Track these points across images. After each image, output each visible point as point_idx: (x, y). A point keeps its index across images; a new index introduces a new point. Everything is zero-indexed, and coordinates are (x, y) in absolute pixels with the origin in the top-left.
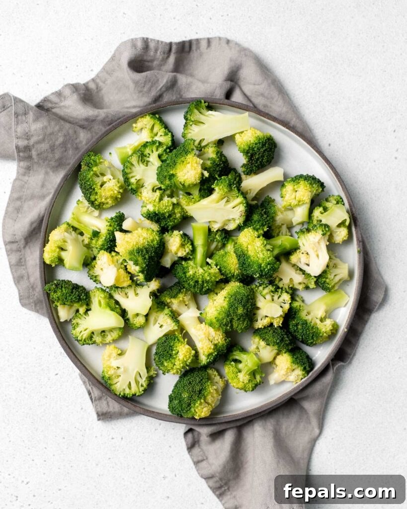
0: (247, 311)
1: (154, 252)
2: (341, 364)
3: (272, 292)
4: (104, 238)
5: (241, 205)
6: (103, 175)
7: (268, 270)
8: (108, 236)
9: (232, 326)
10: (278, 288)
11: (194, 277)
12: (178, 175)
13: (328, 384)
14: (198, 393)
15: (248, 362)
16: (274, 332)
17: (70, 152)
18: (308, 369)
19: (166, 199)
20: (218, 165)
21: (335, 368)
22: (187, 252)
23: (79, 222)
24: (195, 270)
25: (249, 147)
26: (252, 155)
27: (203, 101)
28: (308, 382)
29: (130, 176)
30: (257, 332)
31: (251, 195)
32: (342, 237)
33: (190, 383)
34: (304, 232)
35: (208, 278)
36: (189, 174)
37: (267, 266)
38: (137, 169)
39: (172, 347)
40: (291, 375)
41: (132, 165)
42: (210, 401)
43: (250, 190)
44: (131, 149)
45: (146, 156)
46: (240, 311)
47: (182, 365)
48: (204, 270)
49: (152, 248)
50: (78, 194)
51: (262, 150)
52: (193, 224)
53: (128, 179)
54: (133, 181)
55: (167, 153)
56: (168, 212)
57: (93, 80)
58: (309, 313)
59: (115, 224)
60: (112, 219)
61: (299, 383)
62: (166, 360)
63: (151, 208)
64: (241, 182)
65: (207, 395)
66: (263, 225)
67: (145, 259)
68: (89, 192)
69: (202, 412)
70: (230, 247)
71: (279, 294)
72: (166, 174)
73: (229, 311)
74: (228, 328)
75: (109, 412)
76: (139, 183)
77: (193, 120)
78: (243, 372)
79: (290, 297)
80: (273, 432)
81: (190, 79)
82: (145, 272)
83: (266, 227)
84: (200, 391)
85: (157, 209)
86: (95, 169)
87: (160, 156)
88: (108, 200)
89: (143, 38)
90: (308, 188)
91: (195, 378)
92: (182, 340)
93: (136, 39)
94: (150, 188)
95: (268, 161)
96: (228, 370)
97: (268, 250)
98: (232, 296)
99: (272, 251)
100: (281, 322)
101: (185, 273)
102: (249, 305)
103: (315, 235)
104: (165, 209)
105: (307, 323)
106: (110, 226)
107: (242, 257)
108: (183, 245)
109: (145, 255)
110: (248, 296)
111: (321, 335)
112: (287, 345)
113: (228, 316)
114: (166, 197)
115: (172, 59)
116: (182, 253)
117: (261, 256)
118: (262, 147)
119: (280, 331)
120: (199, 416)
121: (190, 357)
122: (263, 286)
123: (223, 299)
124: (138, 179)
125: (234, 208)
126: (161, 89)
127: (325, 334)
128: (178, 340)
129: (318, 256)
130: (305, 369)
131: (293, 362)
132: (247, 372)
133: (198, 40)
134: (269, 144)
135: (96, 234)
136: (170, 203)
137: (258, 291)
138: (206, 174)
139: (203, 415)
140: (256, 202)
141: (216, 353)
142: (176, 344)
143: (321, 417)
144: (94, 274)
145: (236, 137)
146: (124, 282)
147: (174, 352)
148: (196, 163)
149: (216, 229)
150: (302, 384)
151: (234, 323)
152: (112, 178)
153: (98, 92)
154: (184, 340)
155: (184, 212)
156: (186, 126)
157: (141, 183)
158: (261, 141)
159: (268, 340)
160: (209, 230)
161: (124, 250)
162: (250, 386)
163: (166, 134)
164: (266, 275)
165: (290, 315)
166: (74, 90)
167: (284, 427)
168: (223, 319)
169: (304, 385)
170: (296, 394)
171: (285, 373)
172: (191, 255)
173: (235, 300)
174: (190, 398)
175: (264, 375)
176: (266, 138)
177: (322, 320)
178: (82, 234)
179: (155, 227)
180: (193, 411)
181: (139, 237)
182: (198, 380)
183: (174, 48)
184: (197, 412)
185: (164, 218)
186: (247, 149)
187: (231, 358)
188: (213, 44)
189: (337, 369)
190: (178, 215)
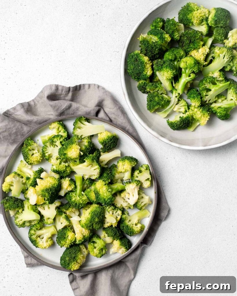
0: (100, 219)
1: (55, 190)
2: (145, 245)
3: (113, 209)
4: (32, 180)
5: (98, 169)
6: (33, 150)
7: (109, 202)
8: (34, 180)
9: (93, 227)
10: (116, 207)
11: (75, 202)
12: (68, 154)
13: (139, 255)
14: (73, 258)
15: (99, 244)
16: (112, 230)
17: (19, 137)
18: (128, 248)
19: (63, 163)
20: (88, 149)
21: (142, 247)
22: (72, 188)
23: (21, 171)
24: (76, 198)
25: (104, 141)
26: (105, 145)
27: (83, 117)
28: (127, 254)
29: (46, 152)
30: (104, 229)
31: (105, 163)
32: (148, 185)
33: (70, 253)
34: (128, 183)
35: (82, 202)
36: (73, 154)
37: (108, 200)
38: (49, 148)
39: (65, 233)
40: (120, 250)
41: (47, 146)
42: (79, 262)
43: (104, 160)
44: (47, 138)
45: (54, 142)
46: (97, 220)
47: (70, 242)
48: (80, 198)
49: (54, 188)
50: (21, 158)
51: (110, 142)
52: (75, 175)
53: (44, 154)
54: (47, 154)
55: (64, 141)
56: (63, 170)
57: (33, 100)
58: (130, 221)
59: (37, 174)
60: (36, 171)
61: (124, 254)
62: (62, 240)
63: (55, 168)
64: (100, 156)
65: (78, 259)
66: (108, 179)
67: (49, 194)
68: (26, 158)
69: (75, 267)
70: (93, 188)
71: (116, 210)
72: (62, 153)
73: (91, 220)
74: (91, 228)
75: (32, 264)
76: (50, 155)
77: (77, 127)
78: (96, 249)
79: (121, 212)
80: (111, 277)
81: (78, 105)
82: (49, 200)
83: (110, 180)
84: (74, 258)
85: (58, 169)
86: (29, 147)
87: (61, 142)
88: (35, 162)
89: (56, 85)
90: (129, 164)
91: (73, 250)
92: (70, 230)
93: (52, 85)
94: (55, 158)
95: (113, 147)
96: (90, 246)
97: (110, 192)
98: (92, 213)
99: (111, 192)
100: (116, 225)
101: (70, 199)
102: (101, 217)
103: (133, 185)
104: (62, 169)
105: (128, 226)
106: (35, 175)
107: (97, 194)
108: (70, 185)
109: (49, 192)
110: (100, 212)
111: (135, 232)
112: (118, 236)
113: (91, 222)
114: (63, 162)
115: (70, 94)
116: (70, 189)
117: (105, 195)
118: (110, 141)
119: (115, 229)
120: (73, 269)
121: (74, 238)
122: (109, 206)
123: (88, 214)
124: (49, 154)
125: (95, 170)
126: (63, 109)
127: (137, 232)
128: (68, 230)
129: (133, 195)
130: (126, 248)
131: (121, 245)
132: (99, 249)
133: (84, 85)
134: (114, 139)
135: (28, 178)
136: (64, 166)
137: (106, 209)
138: (82, 153)
139: (75, 269)
140: (107, 166)
141: (83, 240)
142: (68, 232)
143: (135, 271)
144: (27, 197)
145: (98, 135)
146: (41, 202)
147: (66, 236)
148: (77, 148)
149: (86, 179)
150: (125, 255)
151: (94, 225)
152: (37, 152)
153: (35, 106)
154: (71, 230)
155: (71, 169)
156: (74, 129)
157: (51, 155)
158: (110, 138)
159: (109, 234)
160: (83, 178)
161: (39, 189)
162: (99, 255)
163: (64, 132)
164: (108, 204)
165: (121, 222)
166: (22, 107)
167: (117, 274)
168: (88, 224)
169: (126, 255)
170: (122, 259)
171: (117, 250)
172: (74, 189)
173: (94, 214)
174: (69, 260)
175: (107, 250)
176: (112, 137)
177: (136, 225)
178: (22, 177)
179: (57, 176)
180: (71, 267)
181: (48, 182)
182: (74, 251)
183: (71, 89)
184: (72, 268)
185: (61, 173)
186: (103, 142)
187: (91, 241)
188: (91, 87)
189: (143, 248)
190: (68, 171)
